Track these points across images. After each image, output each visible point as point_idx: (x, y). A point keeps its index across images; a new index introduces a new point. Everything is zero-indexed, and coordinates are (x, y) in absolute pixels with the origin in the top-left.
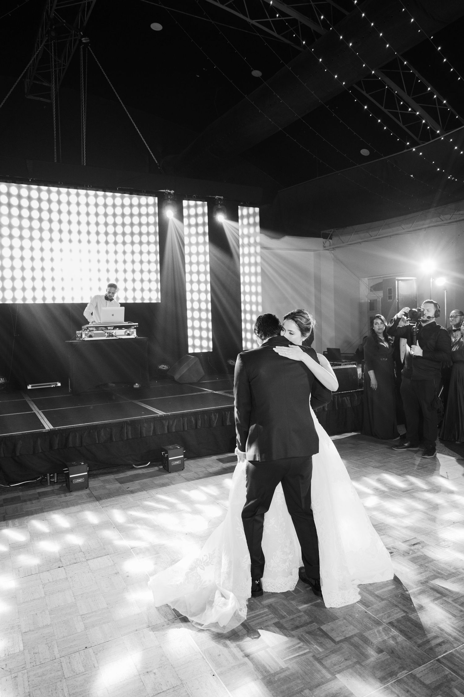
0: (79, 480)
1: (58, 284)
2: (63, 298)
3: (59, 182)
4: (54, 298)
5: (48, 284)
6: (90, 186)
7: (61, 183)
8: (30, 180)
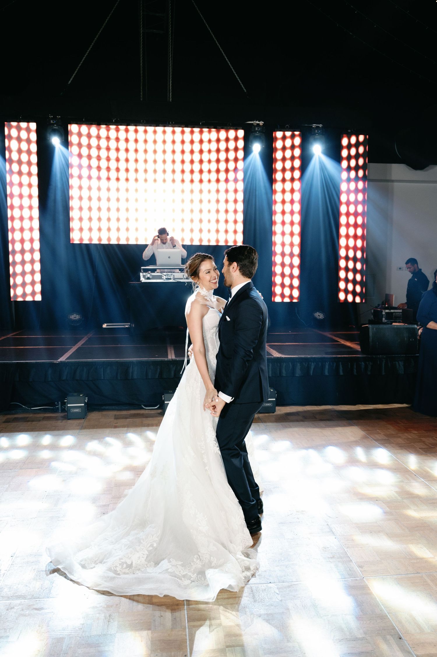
0: (77, 410)
1: (132, 225)
2: (137, 239)
3: (142, 121)
4: (128, 239)
5: (123, 225)
6: (172, 123)
7: (143, 122)
8: (114, 121)
